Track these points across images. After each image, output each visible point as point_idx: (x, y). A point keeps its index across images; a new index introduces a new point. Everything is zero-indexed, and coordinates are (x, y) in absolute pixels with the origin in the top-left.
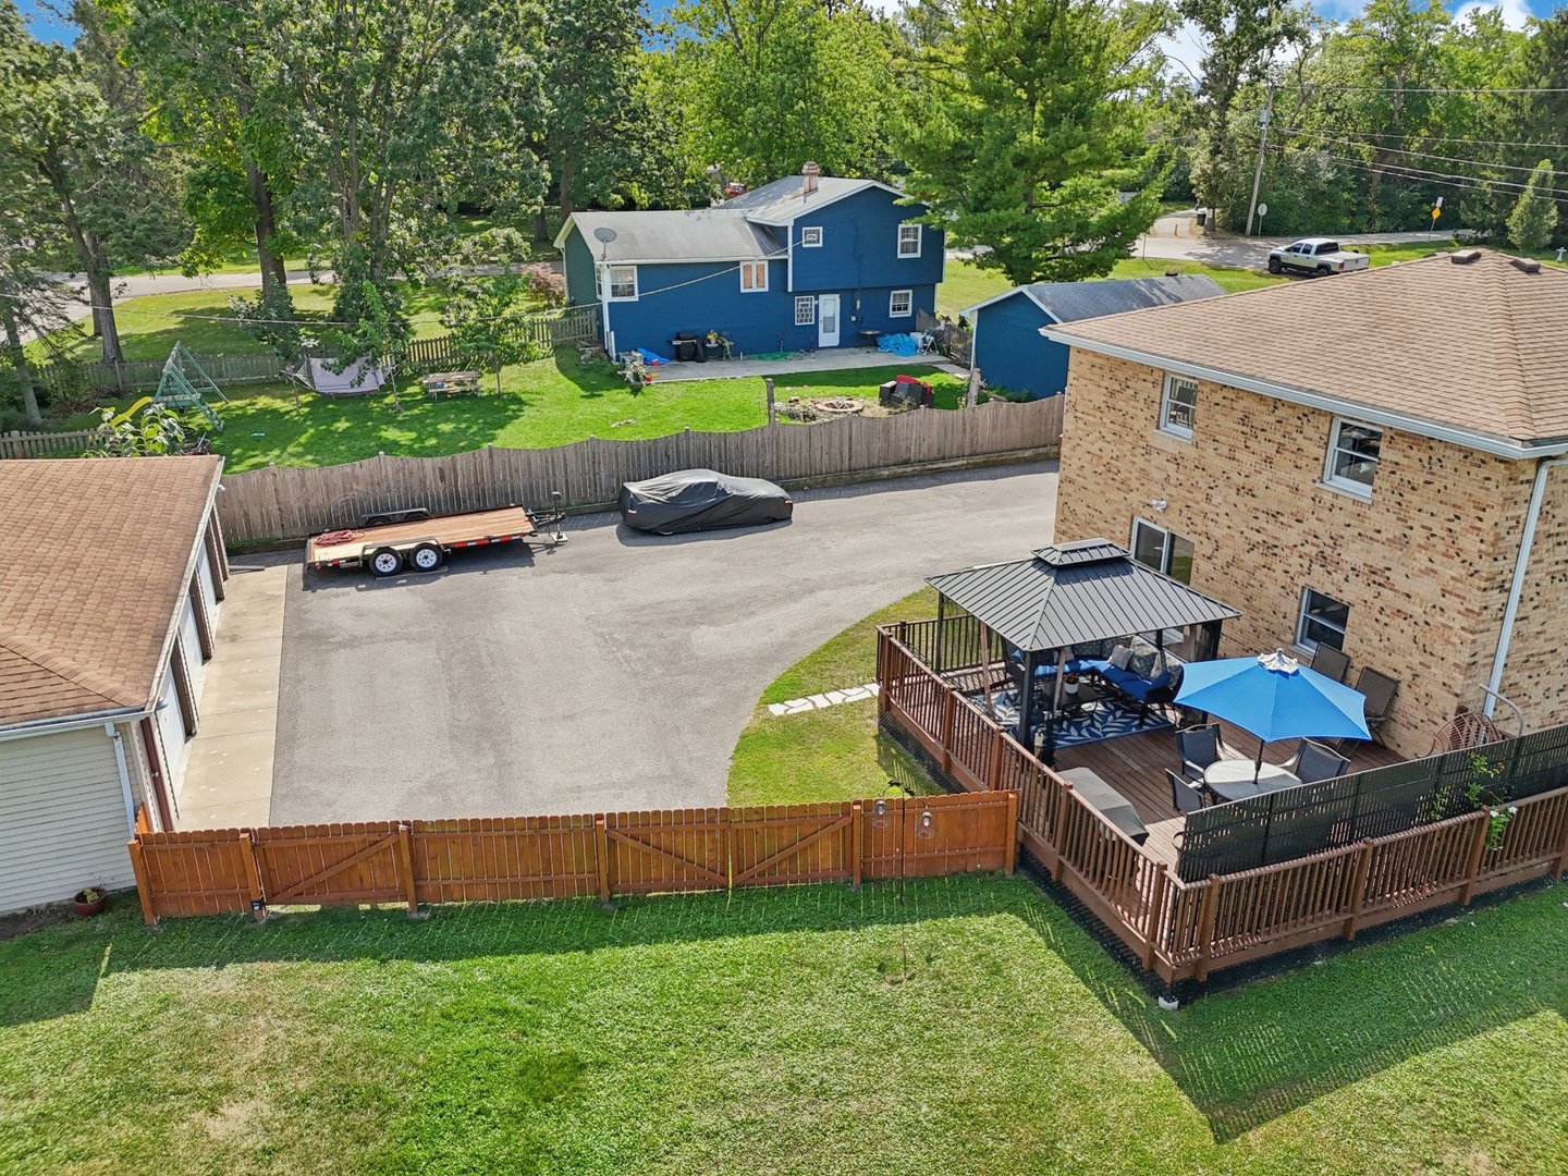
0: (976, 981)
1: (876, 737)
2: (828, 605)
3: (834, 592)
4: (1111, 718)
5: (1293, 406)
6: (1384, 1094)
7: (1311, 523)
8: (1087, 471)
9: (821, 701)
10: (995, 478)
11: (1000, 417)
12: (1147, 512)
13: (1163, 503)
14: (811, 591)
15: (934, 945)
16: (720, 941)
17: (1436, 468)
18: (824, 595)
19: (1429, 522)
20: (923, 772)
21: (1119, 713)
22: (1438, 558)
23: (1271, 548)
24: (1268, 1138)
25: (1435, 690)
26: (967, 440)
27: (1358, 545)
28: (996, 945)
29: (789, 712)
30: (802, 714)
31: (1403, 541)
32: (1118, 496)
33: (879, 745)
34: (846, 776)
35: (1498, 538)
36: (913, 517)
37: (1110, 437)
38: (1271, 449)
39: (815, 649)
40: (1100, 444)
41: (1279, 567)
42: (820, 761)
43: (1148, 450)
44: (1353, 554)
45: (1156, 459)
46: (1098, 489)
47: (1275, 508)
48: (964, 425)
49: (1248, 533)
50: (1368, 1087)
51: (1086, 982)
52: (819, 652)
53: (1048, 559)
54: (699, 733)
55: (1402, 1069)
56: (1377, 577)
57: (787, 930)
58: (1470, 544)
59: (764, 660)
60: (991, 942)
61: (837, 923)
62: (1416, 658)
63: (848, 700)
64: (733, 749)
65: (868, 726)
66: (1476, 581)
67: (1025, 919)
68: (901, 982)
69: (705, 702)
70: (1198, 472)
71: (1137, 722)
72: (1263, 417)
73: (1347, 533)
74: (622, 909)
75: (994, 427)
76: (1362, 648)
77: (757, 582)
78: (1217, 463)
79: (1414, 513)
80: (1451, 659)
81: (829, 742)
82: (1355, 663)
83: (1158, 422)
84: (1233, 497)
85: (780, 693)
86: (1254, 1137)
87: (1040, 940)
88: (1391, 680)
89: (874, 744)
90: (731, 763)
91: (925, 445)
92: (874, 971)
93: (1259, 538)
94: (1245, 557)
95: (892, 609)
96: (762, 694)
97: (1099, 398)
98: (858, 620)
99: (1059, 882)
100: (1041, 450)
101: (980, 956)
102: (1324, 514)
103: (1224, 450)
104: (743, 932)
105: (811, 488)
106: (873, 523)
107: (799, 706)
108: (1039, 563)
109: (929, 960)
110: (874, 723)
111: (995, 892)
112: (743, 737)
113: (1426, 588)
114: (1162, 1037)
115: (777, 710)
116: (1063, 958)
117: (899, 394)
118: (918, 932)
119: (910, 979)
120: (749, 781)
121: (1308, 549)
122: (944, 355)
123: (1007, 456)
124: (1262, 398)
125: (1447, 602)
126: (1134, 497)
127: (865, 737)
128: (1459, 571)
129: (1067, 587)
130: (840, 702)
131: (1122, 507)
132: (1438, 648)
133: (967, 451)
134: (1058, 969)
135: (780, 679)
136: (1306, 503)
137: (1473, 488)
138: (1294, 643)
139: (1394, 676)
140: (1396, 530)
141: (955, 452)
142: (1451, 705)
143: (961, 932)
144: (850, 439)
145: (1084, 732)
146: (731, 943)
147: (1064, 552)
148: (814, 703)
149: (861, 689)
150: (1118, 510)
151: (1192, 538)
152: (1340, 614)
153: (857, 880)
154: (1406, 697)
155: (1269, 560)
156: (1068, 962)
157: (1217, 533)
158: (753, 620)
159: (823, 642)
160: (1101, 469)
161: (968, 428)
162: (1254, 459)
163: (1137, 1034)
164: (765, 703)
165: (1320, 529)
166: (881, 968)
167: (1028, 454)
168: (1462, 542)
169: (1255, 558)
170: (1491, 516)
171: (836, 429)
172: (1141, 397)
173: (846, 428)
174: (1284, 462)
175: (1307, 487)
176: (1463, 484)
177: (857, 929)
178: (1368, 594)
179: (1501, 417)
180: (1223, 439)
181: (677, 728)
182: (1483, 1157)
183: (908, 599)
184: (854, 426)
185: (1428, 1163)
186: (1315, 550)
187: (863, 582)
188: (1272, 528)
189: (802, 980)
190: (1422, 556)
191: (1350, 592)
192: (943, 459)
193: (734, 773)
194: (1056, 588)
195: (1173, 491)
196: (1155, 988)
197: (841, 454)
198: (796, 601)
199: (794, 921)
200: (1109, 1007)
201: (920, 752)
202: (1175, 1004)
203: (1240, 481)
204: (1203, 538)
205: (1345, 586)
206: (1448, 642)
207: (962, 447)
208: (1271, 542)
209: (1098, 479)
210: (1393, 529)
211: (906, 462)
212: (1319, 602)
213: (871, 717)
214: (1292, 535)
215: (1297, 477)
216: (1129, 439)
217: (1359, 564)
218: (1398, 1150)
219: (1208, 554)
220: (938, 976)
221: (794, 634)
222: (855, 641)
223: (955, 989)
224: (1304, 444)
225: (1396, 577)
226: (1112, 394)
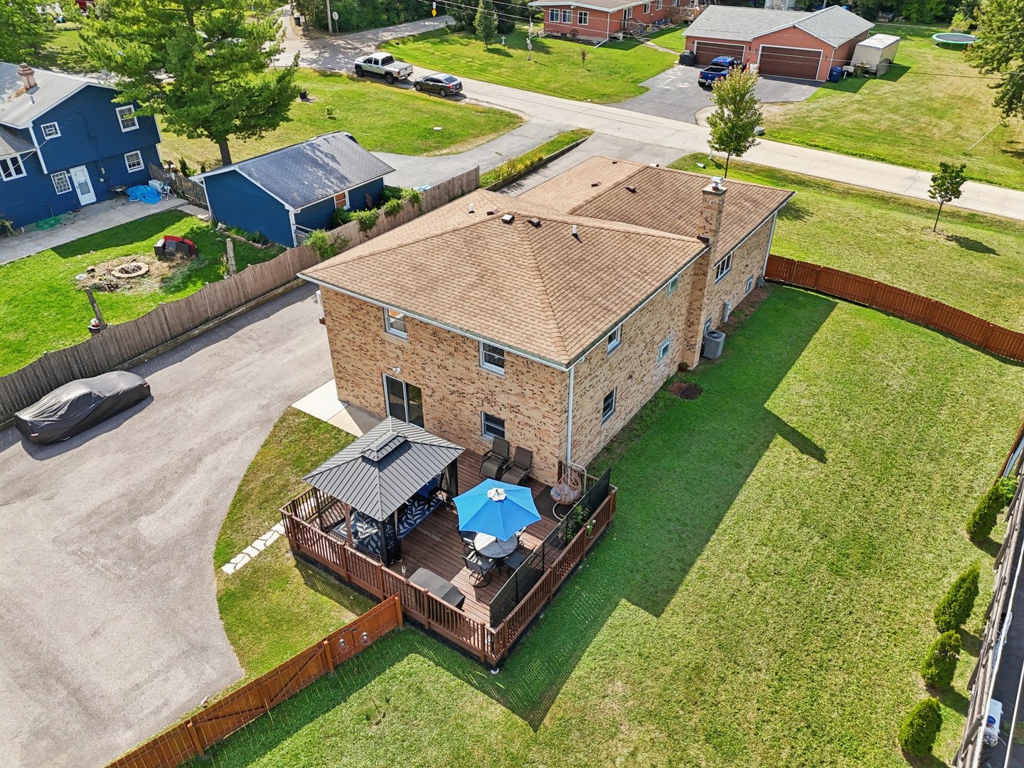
0: (413, 702)
1: (296, 566)
2: (216, 468)
3: (215, 455)
4: (414, 509)
6: (582, 673)
7: (479, 384)
8: (348, 348)
9: (252, 551)
10: (267, 316)
11: (257, 273)
12: (389, 372)
13: (399, 369)
14: (200, 460)
15: (386, 691)
16: (280, 746)
17: (530, 366)
18: (210, 460)
19: (532, 388)
20: (333, 580)
21: (416, 504)
22: (538, 403)
23: (462, 394)
24: (551, 718)
25: (548, 455)
26: (242, 294)
27: (503, 395)
28: (414, 676)
29: (238, 568)
30: (246, 566)
31: (522, 395)
32: (371, 363)
33: (300, 571)
34: (293, 602)
35: (561, 395)
36: (233, 368)
37: (358, 333)
38: (451, 349)
39: (227, 510)
40: (352, 335)
41: (468, 403)
42: (275, 596)
43: (383, 342)
44: (501, 399)
45: (388, 348)
46: (357, 358)
47: (460, 376)
48: (237, 285)
49: (448, 386)
50: (577, 672)
51: (459, 677)
52: (230, 513)
53: (371, 457)
54: (190, 608)
55: (586, 659)
56: (514, 409)
57: (311, 720)
58: (551, 399)
59: (199, 531)
60: (411, 675)
61: (334, 703)
62: (538, 443)
63: (268, 544)
64: (217, 611)
65: (288, 559)
66: (556, 413)
67: (420, 653)
68: (380, 721)
69: (180, 581)
70: (414, 356)
71: (427, 506)
73: (497, 389)
74: (215, 755)
75: (255, 280)
76: (513, 438)
77: (157, 464)
78: (425, 353)
79: (524, 384)
80: (552, 443)
81: (271, 580)
82: (512, 444)
83: (385, 328)
84: (437, 369)
85: (224, 552)
86: (546, 721)
87: (431, 663)
88: (529, 451)
89: (297, 572)
90: (222, 623)
91: (216, 306)
92: (365, 721)
93: (455, 389)
94: (449, 397)
95: (259, 458)
96: (213, 561)
97: (345, 312)
98: (242, 475)
99: (430, 628)
100: (287, 286)
101: (409, 687)
102: (484, 381)
103: (427, 347)
104: (289, 734)
106: (209, 381)
107: (240, 561)
109: (388, 701)
110: (290, 555)
111: (400, 643)
112: (219, 600)
113: (536, 415)
114: (498, 690)
115: (228, 569)
116: (444, 668)
117: (170, 249)
118: (376, 686)
119: (384, 717)
120: (241, 631)
121: (479, 395)
123: (268, 295)
125: (545, 420)
126: (381, 364)
127: (290, 569)
128: (548, 408)
130: (263, 548)
131: (374, 368)
132: (546, 439)
133: (243, 300)
134: (446, 676)
135: (218, 544)
136: (474, 375)
137: (548, 376)
138: (482, 435)
139: (530, 449)
140: (519, 390)
141: (236, 303)
142: (556, 462)
143: (394, 677)
144: (166, 318)
145: (406, 525)
146: (287, 744)
148: (249, 555)
149: (271, 532)
150: (373, 370)
151: (418, 386)
152: (501, 423)
153: (332, 671)
154: (536, 458)
155: (462, 399)
156: (448, 670)
157: (432, 385)
158: (175, 499)
159: (229, 502)
160: (356, 348)
161: (240, 287)
162: (443, 353)
163: (489, 694)
164: (218, 567)
165: (483, 387)
166: (368, 718)
167: (280, 290)
168: (547, 397)
169: (454, 398)
170: (557, 388)
171: (154, 316)
172: (372, 315)
173: (161, 312)
174: (460, 355)
175: (473, 368)
176: (544, 374)
177: (346, 701)
178: (512, 416)
179: (553, 348)
180: (424, 342)
181: (173, 610)
182: (619, 683)
183: (264, 446)
184: (166, 310)
185: (604, 697)
186: (483, 396)
187: (229, 439)
188: (459, 385)
189: (333, 746)
190: (532, 402)
191: (504, 415)
192: (230, 310)
193: (228, 629)
195: (403, 363)
196: (488, 666)
197: (163, 330)
198: (194, 472)
199: (312, 713)
200: (473, 685)
201: (327, 569)
202: (498, 671)
203: (439, 362)
204: (425, 387)
205: (500, 412)
206: (549, 436)
207: (239, 298)
208: (461, 391)
209: (356, 353)
210: (517, 390)
211: (207, 320)
212: (488, 418)
213: (287, 552)
214: (471, 389)
215: (467, 363)
216: (370, 335)
217: (505, 403)
218: (594, 697)
219: (430, 394)
220: (396, 709)
221: (207, 502)
222: (249, 495)
223: (406, 712)
224: (468, 349)
225: (522, 409)
226: (353, 310)
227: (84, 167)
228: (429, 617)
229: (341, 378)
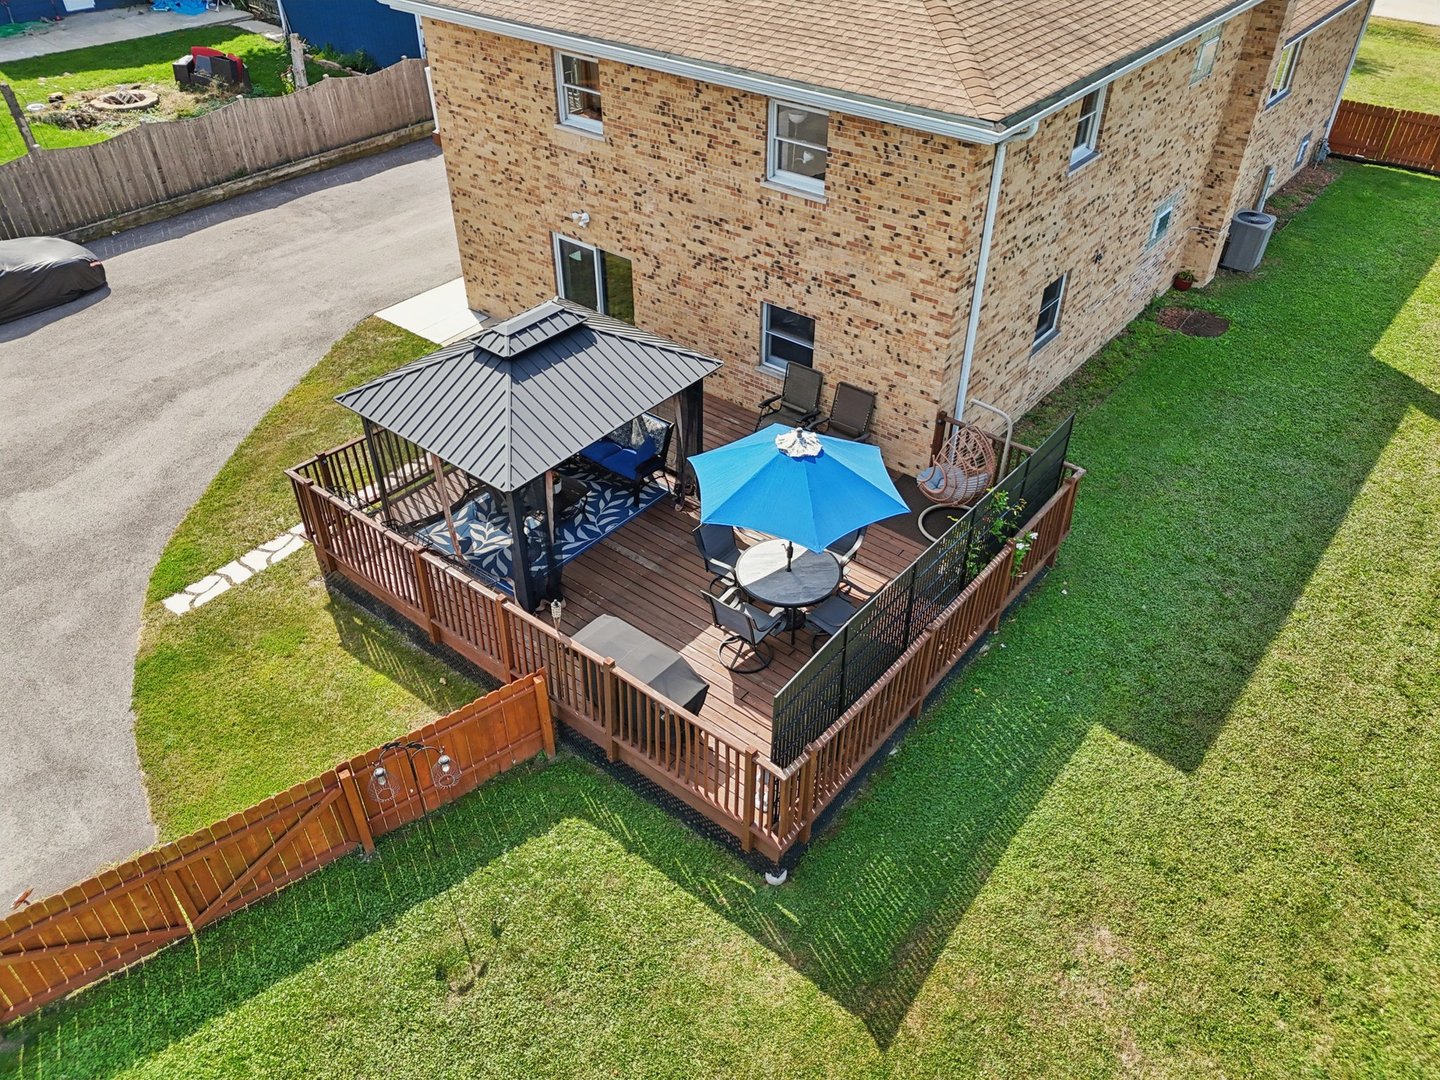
0: (561, 942)
1: (329, 608)
2: (201, 414)
3: (204, 391)
4: (602, 504)
5: (719, 89)
6: (1003, 899)
7: (761, 230)
8: (483, 180)
9: (237, 573)
10: (358, 178)
11: (343, 97)
12: (567, 227)
13: (585, 216)
14: (171, 397)
15: (497, 906)
16: (202, 1032)
17: (893, 157)
18: (191, 399)
19: (892, 220)
20: (406, 642)
21: (608, 495)
22: (904, 260)
23: (719, 261)
24: (926, 1015)
25: (912, 398)
26: (311, 132)
27: (816, 252)
28: (569, 873)
29: (198, 604)
30: (218, 601)
31: (864, 244)
32: (529, 210)
33: (336, 618)
34: (307, 682)
35: (967, 232)
36: (276, 252)
37: (501, 137)
38: (702, 143)
39: (204, 490)
40: (491, 146)
41: (732, 283)
42: (268, 669)
43: (553, 151)
44: (813, 262)
45: (567, 163)
46: (501, 202)
47: (717, 214)
48: (301, 113)
49: (690, 245)
50: (989, 897)
51: (682, 882)
52: (209, 495)
53: (494, 349)
54: (70, 680)
55: (1010, 866)
56: (840, 285)
57: (296, 968)
58: (939, 243)
59: (134, 529)
60: (561, 872)
61: (360, 927)
62: (891, 369)
63: (276, 559)
64: (130, 691)
65: (313, 593)
66: (947, 282)
67: (590, 818)
68: (471, 985)
69: (64, 624)
70: (619, 176)
71: (631, 501)
72: (685, 105)
73: (803, 238)
74: (31, 1042)
75: (340, 111)
76: (834, 362)
77: (85, 400)
78: (641, 164)
79: (873, 211)
80: (927, 366)
81: (268, 634)
82: (828, 378)
83: (557, 114)
84: (667, 205)
85: (174, 576)
86: (912, 1021)
87: (615, 844)
88: (867, 393)
89: (329, 619)
90: (133, 717)
91: (260, 147)
92: (433, 982)
93: (704, 250)
94: (692, 273)
95: (292, 399)
96: (148, 586)
97: (476, 86)
98: (251, 429)
99: (618, 760)
100: (403, 132)
101: (555, 901)
102: (775, 219)
103: (646, 147)
104: (232, 999)
105: (122, 231)
106: (225, 270)
107: (208, 589)
108: (483, 355)
109: (497, 932)
110: (319, 584)
111: (544, 790)
112: (140, 667)
113: (895, 294)
114: (784, 926)
115: (177, 604)
116: (648, 859)
117: (202, 72)
118: (471, 892)
119: (481, 974)
120: (171, 738)
121: (762, 259)
122: (242, 9)
123: (365, 145)
124: (680, 80)
125: (917, 307)
126: (548, 209)
127: (313, 611)
128: (928, 273)
129: (528, 383)
130: (264, 566)
131: (536, 222)
132: (913, 357)
133: (315, 147)
134: (649, 880)
135: (167, 553)
136: (752, 207)
137: (936, 178)
138: (760, 364)
139: (870, 388)
140: (855, 231)
141: (300, 150)
142: (931, 413)
143: (520, 873)
144: (155, 154)
145: (581, 534)
146: (222, 1027)
147: (512, 336)
148: (228, 579)
149: (288, 537)
150: (532, 227)
151: (626, 255)
152: (805, 326)
153: (369, 846)
154: (884, 409)
155: (720, 274)
156: (657, 864)
157: (655, 247)
158: (99, 465)
159: (211, 476)
160: (499, 177)
161: (307, 117)
162: (682, 156)
163: (758, 935)
164: (157, 598)
165: (771, 235)
166: (441, 974)
167: (389, 138)
168: (929, 241)
169: (702, 274)
170: (958, 209)
171: (129, 145)
172: (529, 82)
173: (144, 140)
174: (718, 157)
175: (751, 188)
176: (925, 174)
177: (391, 924)
178: (834, 305)
179: (960, 91)
180: (641, 133)
181: (32, 683)
182: (1105, 933)
183: (306, 380)
184: (154, 137)
185: (1067, 967)
186: (769, 261)
187: (240, 366)
188: (716, 238)
189: (340, 1044)
190: (887, 259)
191: (815, 305)
192: (288, 161)
193: (145, 732)
194: (517, 388)
195: (593, 200)
196: (759, 864)
197: (149, 177)
198: (153, 418)
199: (302, 949)
200: (718, 908)
201: (393, 617)
202: (784, 876)
203: (672, 183)
204: (640, 255)
205: (807, 298)
206: (922, 349)
207: (306, 142)
208: (719, 254)
209: (499, 190)
210: (853, 231)
211: (242, 174)
212: (779, 318)
213: (313, 578)
214: (742, 245)
215: (737, 176)
216: (527, 137)
217: (820, 272)
218: (1039, 965)
219: (649, 271)
220: (515, 954)
221: (167, 473)
222: (255, 465)
223: (541, 965)
224: (741, 135)
225: (862, 284)
226: (491, 80)
228: (616, 732)
229: (472, 257)
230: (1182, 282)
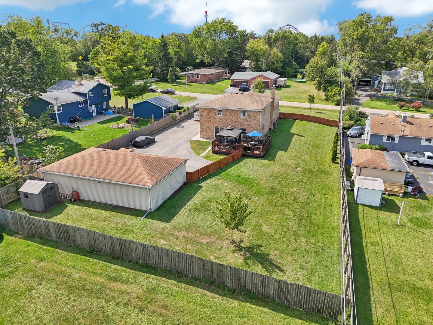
1: (215, 154)
3: (181, 146)
5: (236, 110)
9: (204, 154)
10: (168, 130)
12: (216, 126)
13: (219, 124)
17: (253, 113)
19: (253, 118)
23: (235, 125)
24: (276, 160)
31: (250, 121)
32: (211, 125)
33: (217, 154)
36: (169, 137)
38: (234, 115)
41: (237, 127)
42: (214, 157)
43: (215, 118)
44: (245, 123)
45: (217, 119)
46: (207, 125)
47: (235, 121)
49: (232, 124)
50: (277, 157)
56: (249, 125)
59: (190, 153)
61: (237, 164)
64: (205, 159)
65: (213, 154)
67: (248, 158)
70: (224, 120)
72: (232, 112)
73: (244, 121)
75: (163, 123)
78: (226, 118)
79: (251, 118)
81: (211, 156)
83: (216, 115)
84: (229, 121)
87: (251, 159)
95: (191, 145)
97: (206, 113)
101: (249, 161)
102: (241, 120)
113: (254, 124)
115: (202, 156)
116: (254, 159)
119: (247, 164)
124: (231, 110)
125: (256, 125)
126: (214, 124)
128: (256, 122)
130: (206, 153)
135: (196, 154)
136: (239, 120)
143: (245, 161)
150: (211, 127)
151: (224, 127)
152: (245, 129)
157: (228, 125)
158: (180, 151)
159: (192, 150)
160: (207, 122)
162: (231, 117)
163: (263, 160)
164: (199, 156)
165: (241, 122)
170: (259, 117)
172: (213, 112)
175: (239, 118)
176: (255, 114)
177: (239, 163)
178: (248, 127)
179: (258, 108)
180: (226, 115)
185: (283, 158)
186: (241, 124)
188: (235, 123)
189: (241, 167)
190: (253, 122)
191: (246, 127)
192: (159, 129)
195: (220, 122)
198: (179, 148)
200: (260, 159)
203: (230, 119)
206: (257, 129)
207: (160, 127)
212: (242, 129)
214: (238, 123)
215: (237, 117)
216: (212, 118)
218: (281, 158)
221: (187, 150)
222: (195, 149)
223: (251, 163)
224: (238, 114)
225: (251, 124)
226: (208, 113)
227: (95, 105)
229: (201, 131)
230: (270, 129)
